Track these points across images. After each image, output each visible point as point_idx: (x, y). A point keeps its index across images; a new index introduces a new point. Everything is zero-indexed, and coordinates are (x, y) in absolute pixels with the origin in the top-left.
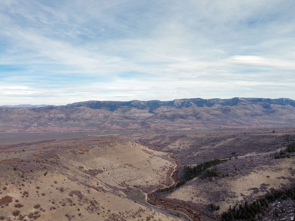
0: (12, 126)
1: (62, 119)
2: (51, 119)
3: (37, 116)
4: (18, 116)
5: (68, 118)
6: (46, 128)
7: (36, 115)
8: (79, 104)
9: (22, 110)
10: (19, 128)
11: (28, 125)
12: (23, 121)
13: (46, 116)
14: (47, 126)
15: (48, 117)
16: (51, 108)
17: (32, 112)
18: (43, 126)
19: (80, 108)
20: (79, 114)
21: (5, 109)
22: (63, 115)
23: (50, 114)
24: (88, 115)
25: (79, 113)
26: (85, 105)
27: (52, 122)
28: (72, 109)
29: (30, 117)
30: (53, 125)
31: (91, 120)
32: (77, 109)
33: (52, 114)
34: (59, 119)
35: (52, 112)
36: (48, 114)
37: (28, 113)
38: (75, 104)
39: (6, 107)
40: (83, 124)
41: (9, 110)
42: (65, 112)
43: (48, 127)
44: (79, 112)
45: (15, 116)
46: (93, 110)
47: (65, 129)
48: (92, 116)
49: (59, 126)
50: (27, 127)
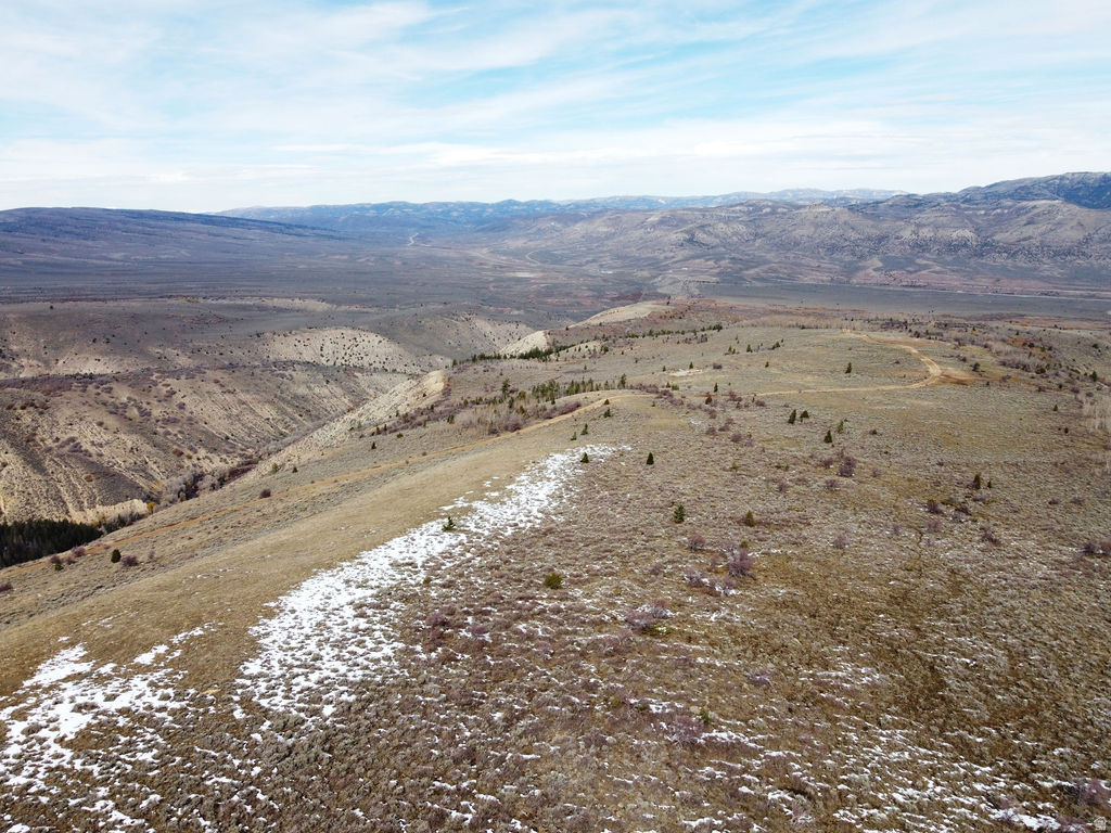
0: (803, 261)
1: (965, 245)
2: (921, 247)
3: (875, 232)
4: (814, 233)
5: (986, 245)
6: (913, 275)
7: (870, 228)
8: (1022, 188)
9: (828, 213)
10: (830, 271)
11: (850, 263)
12: (833, 249)
13: (907, 234)
14: (916, 271)
15: (914, 237)
16: (916, 206)
17: (856, 219)
18: (902, 268)
19: (1032, 203)
20: (1029, 231)
21: (768, 206)
22: (968, 234)
23: (919, 226)
24: (1070, 235)
25: (1031, 227)
26: (1045, 192)
27: (927, 255)
28: (999, 211)
29: (853, 235)
30: (938, 268)
31: (1084, 254)
32: (1019, 212)
33: (925, 225)
34: (953, 247)
35: (924, 222)
36: (913, 228)
37: (845, 223)
38: (1002, 189)
39: (771, 201)
40: (1047, 267)
41: (780, 210)
42: (972, 222)
43: (923, 272)
44: (1029, 223)
45: (807, 231)
46: (1089, 216)
47: (983, 282)
48: (1087, 240)
49: (957, 271)
50: (851, 270)
